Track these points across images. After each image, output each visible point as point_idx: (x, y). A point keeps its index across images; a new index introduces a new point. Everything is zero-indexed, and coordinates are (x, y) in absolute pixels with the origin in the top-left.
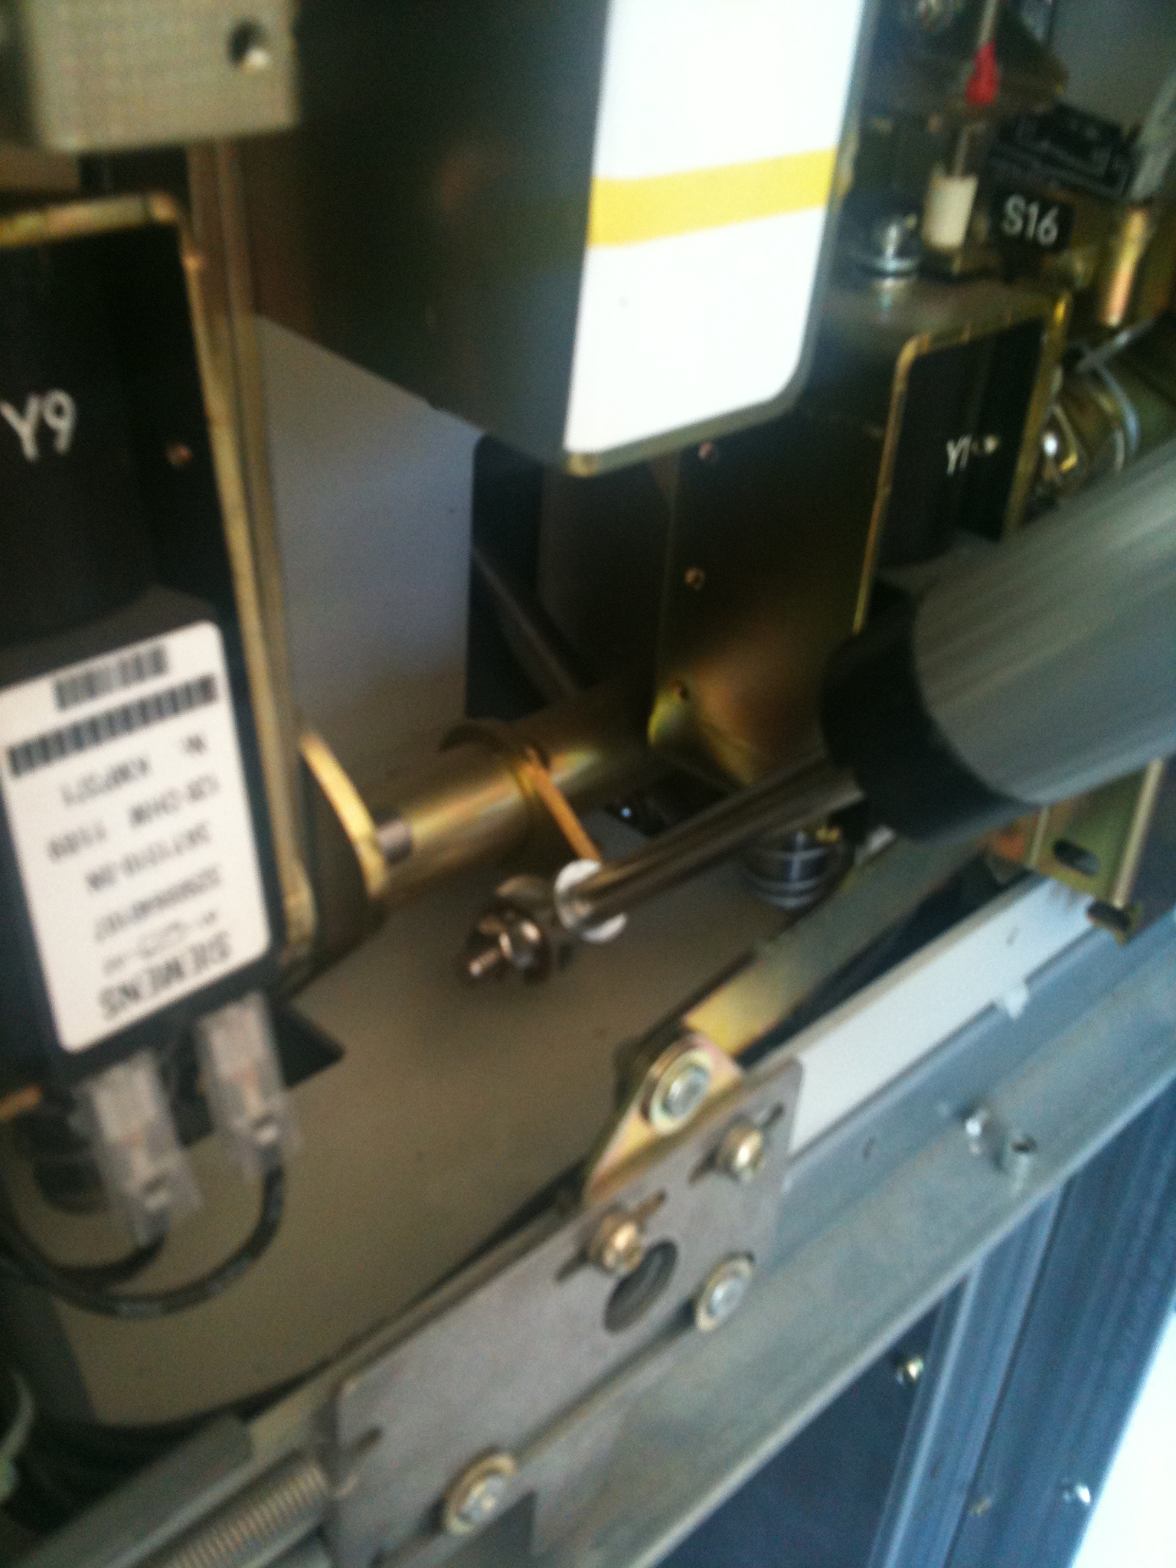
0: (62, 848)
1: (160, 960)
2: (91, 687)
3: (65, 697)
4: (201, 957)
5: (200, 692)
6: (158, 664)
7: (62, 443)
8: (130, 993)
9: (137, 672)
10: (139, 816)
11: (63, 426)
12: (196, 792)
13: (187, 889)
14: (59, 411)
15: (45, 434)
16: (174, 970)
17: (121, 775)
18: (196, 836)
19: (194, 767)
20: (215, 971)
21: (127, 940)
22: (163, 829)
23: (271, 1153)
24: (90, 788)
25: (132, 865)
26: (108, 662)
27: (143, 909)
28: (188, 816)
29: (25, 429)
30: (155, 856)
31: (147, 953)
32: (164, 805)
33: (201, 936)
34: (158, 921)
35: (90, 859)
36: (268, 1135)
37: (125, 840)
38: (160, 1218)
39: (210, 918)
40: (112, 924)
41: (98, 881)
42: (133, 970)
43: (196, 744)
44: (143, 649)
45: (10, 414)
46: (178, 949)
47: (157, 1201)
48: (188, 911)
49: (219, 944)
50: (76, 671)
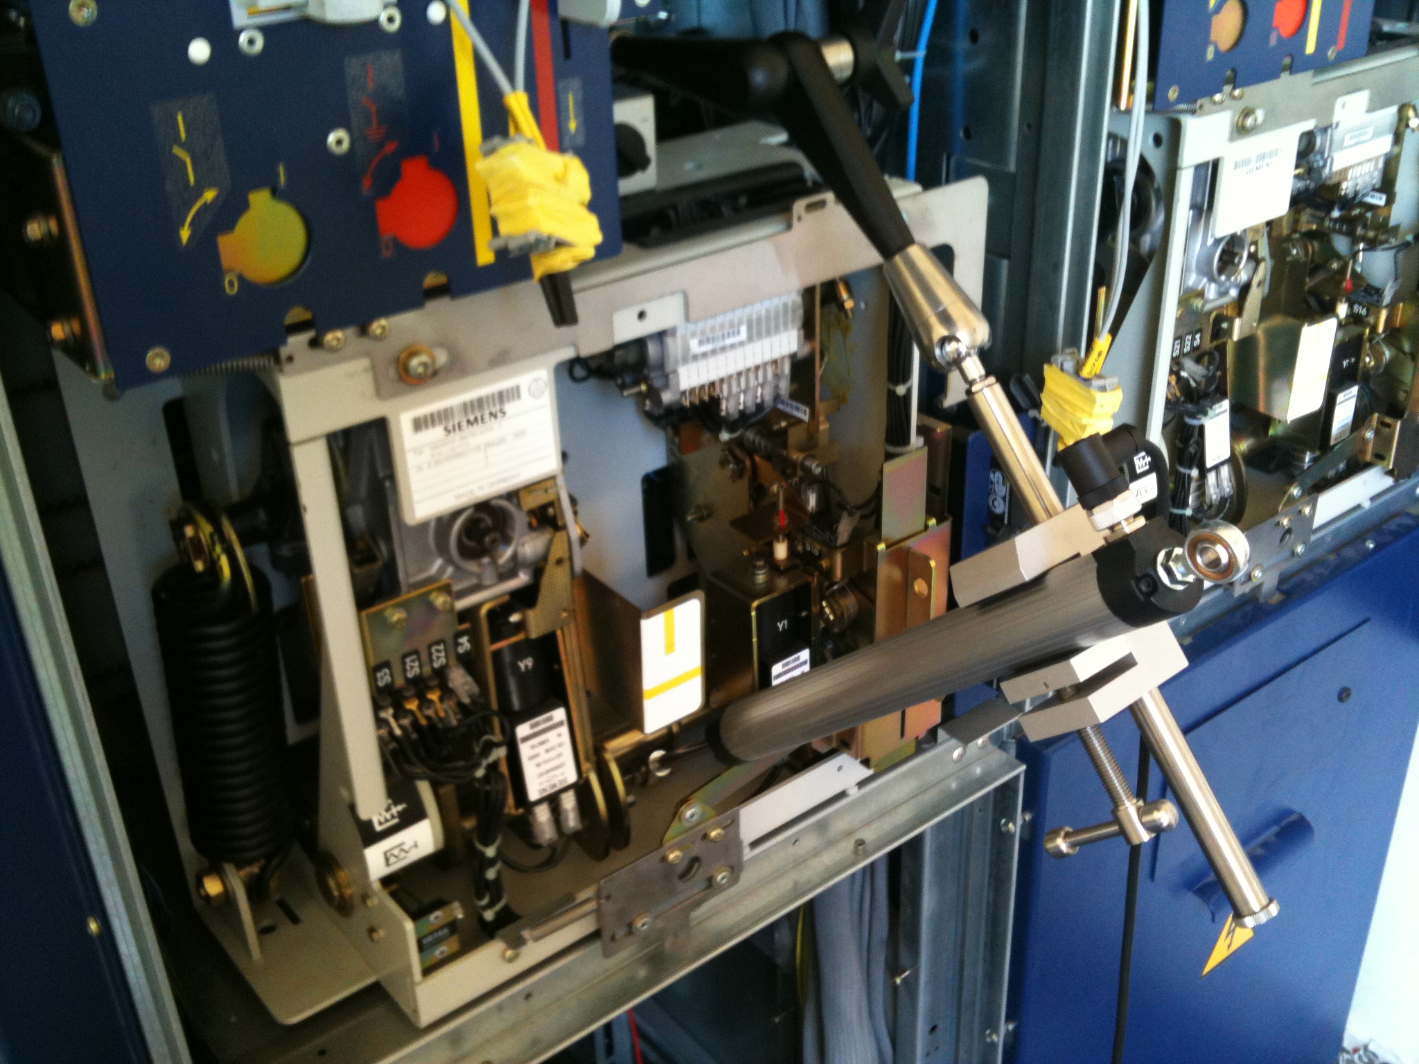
1: (552, 783)
3: (532, 726)
5: (561, 724)
6: (550, 719)
10: (547, 751)
12: (560, 745)
18: (559, 755)
22: (552, 754)
25: (546, 762)
27: (548, 772)
28: (558, 751)
31: (548, 781)
32: (552, 749)
33: (561, 778)
34: (551, 774)
39: (563, 774)
40: (541, 775)
41: (538, 765)
43: (559, 735)
48: (558, 772)
49: (565, 780)
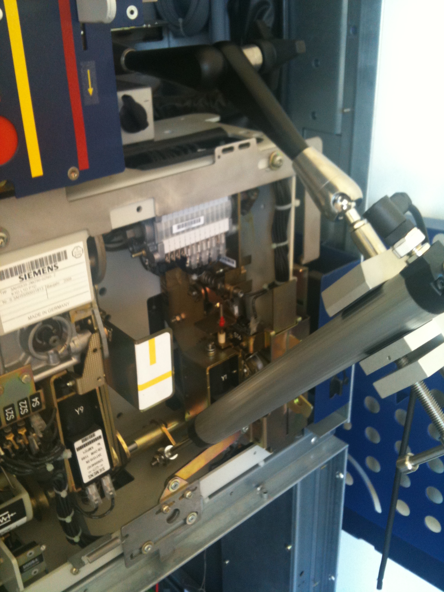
0: (83, 459)
2: (86, 440)
4: (101, 470)
7: (82, 412)
8: (92, 476)
9: (92, 437)
11: (82, 410)
13: (99, 462)
14: (82, 408)
15: (80, 411)
16: (98, 472)
17: (90, 449)
19: (99, 447)
20: (103, 472)
21: (91, 469)
23: (112, 495)
24: (86, 451)
26: (88, 436)
29: (78, 412)
30: (94, 458)
35: (86, 460)
36: (111, 493)
37: (91, 457)
38: (97, 504)
42: (92, 473)
44: (92, 434)
45: (76, 410)
46: (98, 470)
47: (96, 502)
50: (84, 438)
